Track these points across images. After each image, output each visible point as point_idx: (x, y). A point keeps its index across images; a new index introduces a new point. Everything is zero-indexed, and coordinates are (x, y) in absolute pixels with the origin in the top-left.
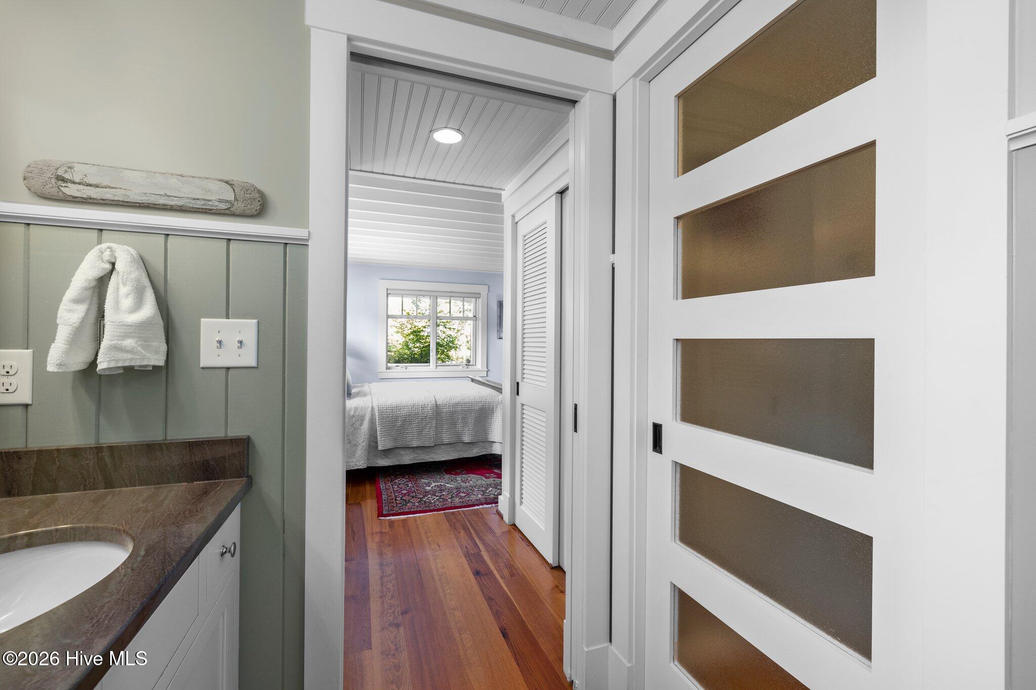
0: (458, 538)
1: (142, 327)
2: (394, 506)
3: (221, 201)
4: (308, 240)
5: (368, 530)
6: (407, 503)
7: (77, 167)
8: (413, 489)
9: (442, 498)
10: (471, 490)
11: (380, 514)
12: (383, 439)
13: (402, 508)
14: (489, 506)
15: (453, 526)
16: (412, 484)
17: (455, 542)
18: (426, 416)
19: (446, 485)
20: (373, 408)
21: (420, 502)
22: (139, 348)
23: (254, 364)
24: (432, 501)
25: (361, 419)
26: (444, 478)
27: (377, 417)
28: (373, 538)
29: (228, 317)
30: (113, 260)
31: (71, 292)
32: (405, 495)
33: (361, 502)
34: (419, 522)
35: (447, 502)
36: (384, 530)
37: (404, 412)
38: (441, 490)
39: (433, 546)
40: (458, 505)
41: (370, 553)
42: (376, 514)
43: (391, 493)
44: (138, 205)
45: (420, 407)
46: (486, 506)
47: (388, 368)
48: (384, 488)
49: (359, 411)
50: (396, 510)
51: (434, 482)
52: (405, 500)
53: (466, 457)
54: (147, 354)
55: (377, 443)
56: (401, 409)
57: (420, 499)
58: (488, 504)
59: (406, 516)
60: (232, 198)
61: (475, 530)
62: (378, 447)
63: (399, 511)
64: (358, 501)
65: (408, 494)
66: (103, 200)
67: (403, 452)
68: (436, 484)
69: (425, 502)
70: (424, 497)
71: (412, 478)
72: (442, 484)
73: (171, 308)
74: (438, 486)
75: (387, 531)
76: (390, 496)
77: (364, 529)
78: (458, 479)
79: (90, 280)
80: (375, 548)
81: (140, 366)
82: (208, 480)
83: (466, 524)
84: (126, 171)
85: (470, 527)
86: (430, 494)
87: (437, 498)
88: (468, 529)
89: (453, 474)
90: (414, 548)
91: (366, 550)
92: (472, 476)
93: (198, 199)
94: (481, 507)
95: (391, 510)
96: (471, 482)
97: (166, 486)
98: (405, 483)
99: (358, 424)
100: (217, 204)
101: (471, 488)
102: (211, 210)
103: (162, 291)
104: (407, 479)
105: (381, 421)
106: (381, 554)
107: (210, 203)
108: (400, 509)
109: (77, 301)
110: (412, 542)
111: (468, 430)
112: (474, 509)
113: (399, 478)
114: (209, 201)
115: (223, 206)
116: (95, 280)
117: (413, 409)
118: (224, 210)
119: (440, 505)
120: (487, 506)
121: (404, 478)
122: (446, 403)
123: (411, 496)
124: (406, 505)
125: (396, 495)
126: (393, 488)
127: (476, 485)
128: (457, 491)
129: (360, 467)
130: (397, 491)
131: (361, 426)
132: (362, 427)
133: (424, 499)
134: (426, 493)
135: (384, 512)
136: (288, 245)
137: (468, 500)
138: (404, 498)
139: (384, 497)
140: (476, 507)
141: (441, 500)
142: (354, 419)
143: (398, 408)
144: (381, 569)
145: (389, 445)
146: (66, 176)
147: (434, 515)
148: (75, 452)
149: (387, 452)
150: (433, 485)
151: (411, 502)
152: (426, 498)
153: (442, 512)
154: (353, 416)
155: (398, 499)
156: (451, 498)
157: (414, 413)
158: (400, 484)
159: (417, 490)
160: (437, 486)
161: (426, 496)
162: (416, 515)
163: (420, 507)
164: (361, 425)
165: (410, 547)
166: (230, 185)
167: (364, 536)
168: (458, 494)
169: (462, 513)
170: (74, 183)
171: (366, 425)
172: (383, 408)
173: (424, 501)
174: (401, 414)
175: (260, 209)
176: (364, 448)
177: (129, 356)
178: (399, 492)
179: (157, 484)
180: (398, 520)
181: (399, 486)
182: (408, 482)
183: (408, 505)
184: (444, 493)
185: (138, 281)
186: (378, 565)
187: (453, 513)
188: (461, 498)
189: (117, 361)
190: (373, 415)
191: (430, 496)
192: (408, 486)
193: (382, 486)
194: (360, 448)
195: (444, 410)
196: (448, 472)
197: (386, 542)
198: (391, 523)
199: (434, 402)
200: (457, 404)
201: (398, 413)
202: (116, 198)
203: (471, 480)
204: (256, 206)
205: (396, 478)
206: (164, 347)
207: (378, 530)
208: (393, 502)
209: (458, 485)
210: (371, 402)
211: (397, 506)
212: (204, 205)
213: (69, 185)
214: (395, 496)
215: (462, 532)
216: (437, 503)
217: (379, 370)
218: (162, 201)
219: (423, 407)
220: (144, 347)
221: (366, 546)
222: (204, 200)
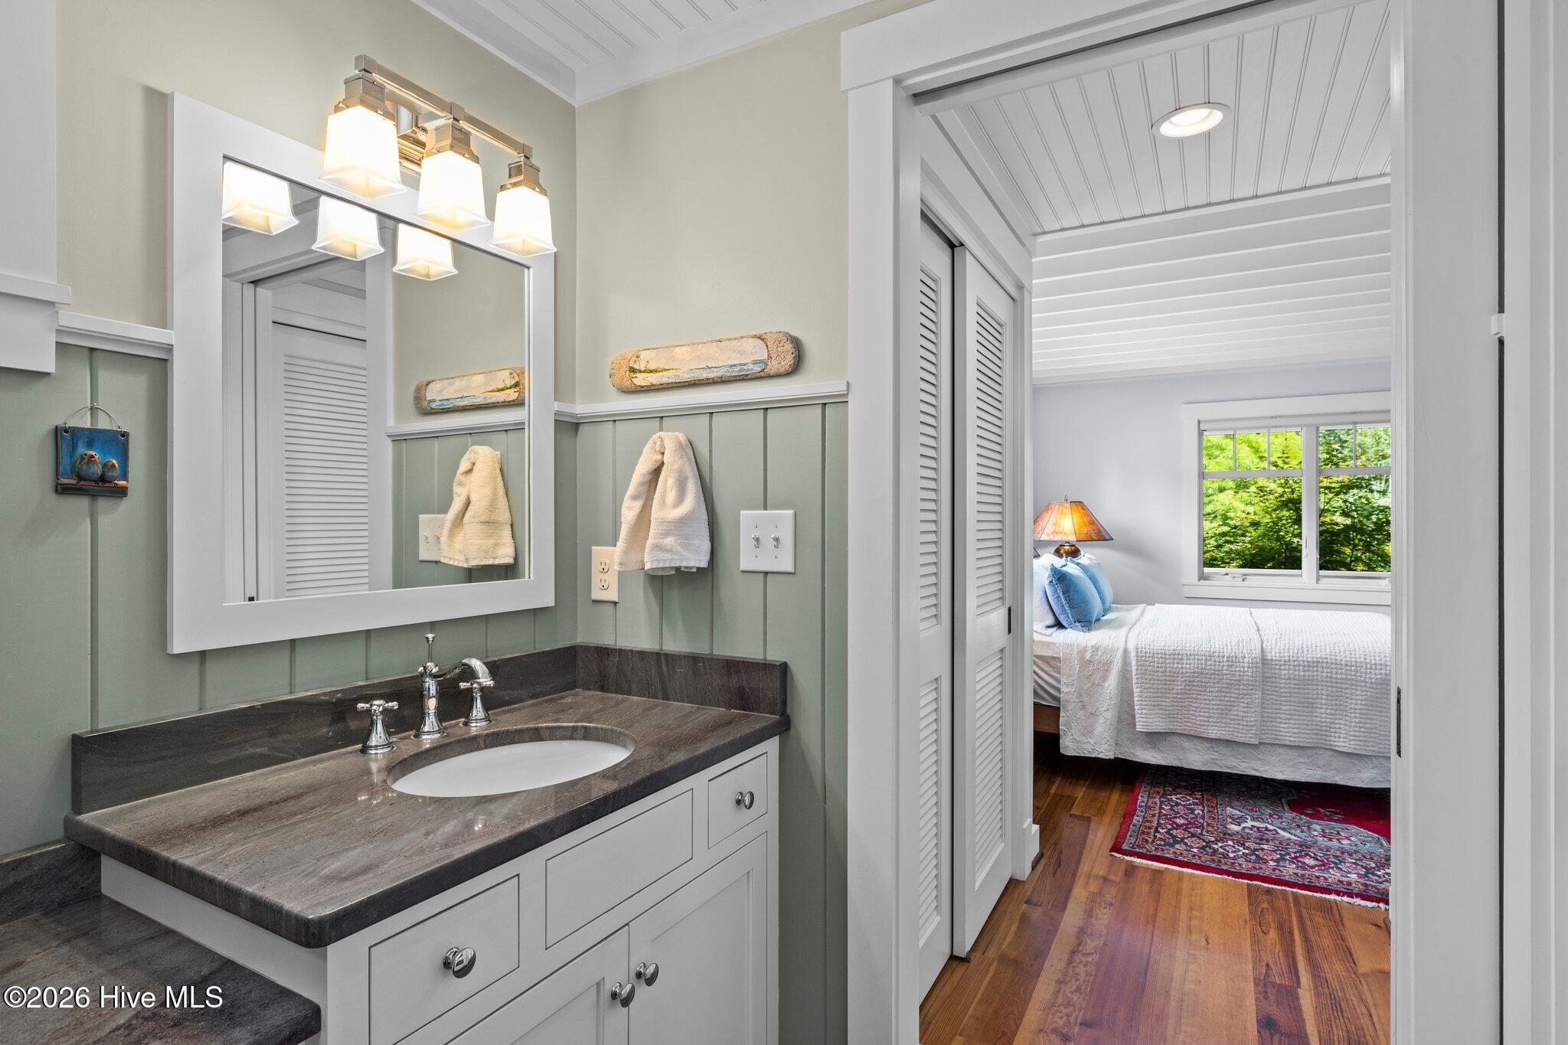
0: (1256, 942)
1: (683, 522)
2: (1147, 841)
3: (755, 362)
4: (847, 395)
5: (1085, 867)
6: (1176, 842)
7: (643, 354)
8: (1201, 821)
9: (1257, 856)
10: (1336, 857)
11: (1116, 848)
12: (1144, 711)
13: (1162, 850)
14: (1370, 904)
15: (1257, 917)
16: (1203, 811)
17: (1247, 945)
18: (1239, 681)
19: (1279, 831)
20: (1126, 651)
21: (1203, 848)
22: (678, 548)
23: (790, 569)
24: (1231, 855)
25: (1107, 667)
26: (1280, 817)
27: (1134, 668)
28: (1086, 884)
29: (765, 508)
30: (662, 451)
31: (631, 490)
32: (1179, 826)
33: (1092, 817)
34: (1185, 884)
35: (1263, 866)
36: (1112, 877)
37: (1189, 666)
38: (1261, 839)
39: (1194, 937)
40: (1287, 878)
41: (1071, 906)
42: (1109, 844)
43: (1154, 816)
44: (687, 384)
45: (1225, 659)
46: (1358, 901)
47: (1202, 577)
48: (1144, 804)
49: (1100, 653)
50: (1150, 848)
51: (1253, 819)
52: (1174, 837)
53: (1341, 783)
54: (686, 554)
55: (1134, 716)
56: (1182, 659)
57: (1207, 843)
58: (1364, 898)
59: (1166, 866)
60: (765, 356)
61: (1306, 940)
62: (1135, 725)
63: (1154, 853)
64: (1088, 815)
65: (1185, 827)
66: (661, 384)
67: (1187, 744)
68: (1257, 824)
69: (1215, 851)
70: (1217, 841)
71: (1208, 800)
72: (1271, 827)
73: (715, 498)
74: (1258, 828)
75: (1118, 879)
76: (1148, 821)
77: (1079, 861)
78: (1315, 826)
79: (644, 475)
80: (1084, 900)
81: (686, 567)
82: (744, 710)
83: (1291, 922)
84: (676, 348)
85: (1296, 932)
86: (1233, 840)
87: (1247, 851)
88: (1291, 933)
89: (1307, 815)
90: (1154, 927)
91: (1067, 899)
92: (1354, 829)
93: (734, 366)
94: (1346, 899)
95: (1139, 846)
96: (1345, 842)
97: (702, 708)
98: (1189, 805)
99: (1098, 676)
100: (751, 366)
101: (1338, 854)
102: (747, 375)
103: (708, 481)
104: (1197, 799)
105: (1141, 678)
106: (1089, 914)
107: (745, 367)
108: (1157, 849)
109: (635, 498)
110: (1155, 915)
111: (1346, 725)
112: (1325, 900)
113: (1180, 794)
114: (745, 365)
115: (757, 368)
116: (649, 474)
117: (1209, 663)
118: (759, 372)
119: (1245, 866)
120: (1363, 903)
121: (1190, 795)
122: (1287, 658)
123: (1189, 832)
124: (1172, 846)
125: (1162, 822)
126: (1161, 808)
127: (1356, 852)
128: (1300, 852)
129: (1101, 756)
130: (1165, 815)
131: (1104, 681)
132: (1106, 684)
133: (1216, 846)
134: (1226, 835)
135: (1125, 847)
136: (827, 406)
137: (1318, 877)
138: (1174, 832)
139: (1137, 819)
140: (1333, 897)
141: (1253, 857)
142: (1091, 668)
143: (1176, 656)
144: (1077, 938)
145: (1159, 726)
146: (636, 366)
147: (1223, 881)
148: (642, 654)
149: (1153, 738)
150: (1249, 823)
151: (1186, 844)
152: (1220, 844)
153: (1246, 881)
154: (1090, 661)
155: (1161, 830)
156: (1277, 861)
157: (1210, 669)
158: (1177, 804)
159: (1208, 825)
160: (1255, 829)
161: (1222, 840)
162: (1185, 870)
163: (1200, 857)
164: (1104, 679)
165: (1148, 922)
166: (763, 340)
167: (1074, 875)
168: (1301, 856)
169: (1291, 898)
170: (640, 372)
171: (1112, 681)
172: (1146, 653)
173: (1214, 849)
174: (1182, 668)
175: (794, 363)
176: (1108, 722)
177: (668, 556)
178: (1170, 819)
179: (701, 704)
180: (1147, 869)
181: (1176, 809)
182: (1196, 804)
183: (1177, 846)
184: (1265, 847)
185: (680, 471)
186: (1075, 929)
187: (1269, 892)
188: (1304, 866)
189: (659, 561)
190: (1126, 664)
191: (1230, 843)
192: (1193, 813)
193: (1142, 799)
194: (1101, 721)
195: (1283, 672)
196: (1297, 806)
197: (1108, 897)
198: (1131, 869)
199: (1257, 653)
200: (1316, 664)
201: (1175, 666)
202: (671, 381)
203: (1347, 838)
204: (788, 361)
205: (1174, 791)
206: (706, 545)
207: (1101, 873)
208: (1148, 833)
209: (1310, 839)
210: (1124, 640)
211: (1153, 841)
212: (740, 371)
213: (638, 375)
214: (1159, 825)
215: (1273, 934)
216: (1241, 861)
217: (1184, 581)
218: (705, 375)
219: (1233, 661)
220: (685, 546)
221: (1070, 891)
222: (740, 365)
